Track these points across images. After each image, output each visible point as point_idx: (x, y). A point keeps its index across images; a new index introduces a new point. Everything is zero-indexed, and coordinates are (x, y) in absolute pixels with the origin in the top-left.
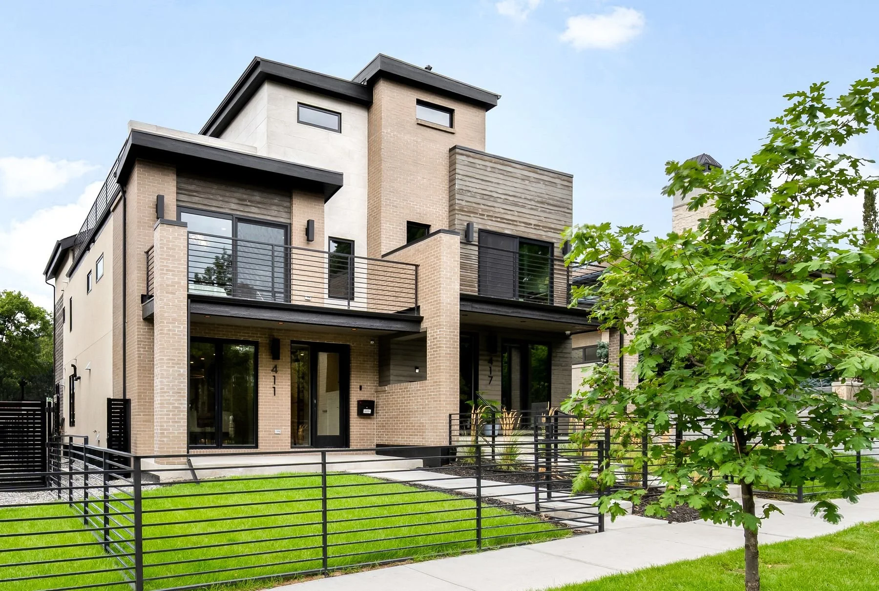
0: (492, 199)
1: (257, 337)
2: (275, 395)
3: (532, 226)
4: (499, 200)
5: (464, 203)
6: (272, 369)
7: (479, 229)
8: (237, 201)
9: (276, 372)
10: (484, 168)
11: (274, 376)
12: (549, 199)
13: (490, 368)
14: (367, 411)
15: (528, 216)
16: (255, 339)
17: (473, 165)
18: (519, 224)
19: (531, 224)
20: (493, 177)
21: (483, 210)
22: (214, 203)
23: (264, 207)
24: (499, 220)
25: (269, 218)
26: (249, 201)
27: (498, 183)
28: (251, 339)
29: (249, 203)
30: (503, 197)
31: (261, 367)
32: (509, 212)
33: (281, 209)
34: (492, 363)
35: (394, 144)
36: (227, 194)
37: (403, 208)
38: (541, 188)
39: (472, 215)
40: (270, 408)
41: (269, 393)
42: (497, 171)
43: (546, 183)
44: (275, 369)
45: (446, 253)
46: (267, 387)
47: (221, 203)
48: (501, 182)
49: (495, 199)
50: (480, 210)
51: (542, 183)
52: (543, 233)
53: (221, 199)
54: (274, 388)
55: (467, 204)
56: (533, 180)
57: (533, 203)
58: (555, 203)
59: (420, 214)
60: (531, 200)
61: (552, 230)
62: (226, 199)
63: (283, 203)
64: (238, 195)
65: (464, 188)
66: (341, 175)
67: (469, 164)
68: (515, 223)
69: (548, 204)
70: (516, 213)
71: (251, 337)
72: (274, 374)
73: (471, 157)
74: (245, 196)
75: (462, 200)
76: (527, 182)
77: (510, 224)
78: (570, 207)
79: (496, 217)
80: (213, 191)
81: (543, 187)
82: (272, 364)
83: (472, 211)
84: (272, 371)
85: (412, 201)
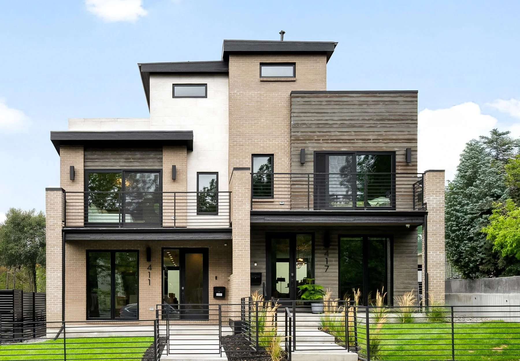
0: (328, 126)
1: (137, 247)
2: (150, 285)
3: (371, 141)
4: (335, 126)
5: (299, 134)
6: (148, 267)
7: (315, 151)
8: (124, 160)
9: (151, 269)
10: (319, 103)
11: (149, 272)
12: (390, 115)
13: (327, 259)
14: (219, 295)
15: (366, 134)
16: (136, 248)
17: (309, 103)
18: (356, 141)
19: (370, 140)
20: (328, 109)
21: (318, 136)
22: (109, 164)
23: (143, 161)
24: (335, 141)
25: (146, 168)
26: (133, 159)
27: (334, 113)
28: (133, 249)
29: (132, 160)
30: (339, 122)
31: (141, 266)
32: (345, 134)
33: (155, 160)
34: (328, 255)
35: (240, 100)
36: (118, 157)
37: (248, 145)
38: (381, 108)
39: (307, 142)
40: (147, 294)
41: (146, 284)
42: (333, 103)
43: (386, 103)
44: (150, 268)
45: (238, 184)
46: (144, 280)
47: (113, 163)
48: (336, 111)
49: (331, 126)
50: (316, 137)
51: (381, 104)
52: (383, 145)
53: (113, 160)
54: (149, 280)
55: (302, 134)
56: (372, 103)
57: (371, 122)
58: (397, 117)
59: (264, 147)
60: (369, 120)
61: (394, 141)
62: (117, 160)
63: (157, 156)
64: (125, 156)
65: (300, 122)
66: (191, 132)
67: (305, 103)
68: (352, 141)
69: (389, 120)
70: (353, 133)
71: (133, 247)
72: (149, 271)
73: (306, 97)
74: (130, 156)
75: (298, 132)
76: (365, 106)
77: (346, 143)
78: (414, 118)
79: (331, 140)
80: (108, 157)
81: (384, 107)
82: (148, 264)
83: (308, 138)
84: (148, 269)
85: (256, 139)
